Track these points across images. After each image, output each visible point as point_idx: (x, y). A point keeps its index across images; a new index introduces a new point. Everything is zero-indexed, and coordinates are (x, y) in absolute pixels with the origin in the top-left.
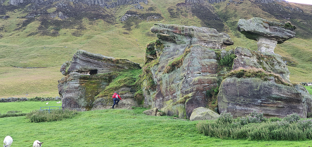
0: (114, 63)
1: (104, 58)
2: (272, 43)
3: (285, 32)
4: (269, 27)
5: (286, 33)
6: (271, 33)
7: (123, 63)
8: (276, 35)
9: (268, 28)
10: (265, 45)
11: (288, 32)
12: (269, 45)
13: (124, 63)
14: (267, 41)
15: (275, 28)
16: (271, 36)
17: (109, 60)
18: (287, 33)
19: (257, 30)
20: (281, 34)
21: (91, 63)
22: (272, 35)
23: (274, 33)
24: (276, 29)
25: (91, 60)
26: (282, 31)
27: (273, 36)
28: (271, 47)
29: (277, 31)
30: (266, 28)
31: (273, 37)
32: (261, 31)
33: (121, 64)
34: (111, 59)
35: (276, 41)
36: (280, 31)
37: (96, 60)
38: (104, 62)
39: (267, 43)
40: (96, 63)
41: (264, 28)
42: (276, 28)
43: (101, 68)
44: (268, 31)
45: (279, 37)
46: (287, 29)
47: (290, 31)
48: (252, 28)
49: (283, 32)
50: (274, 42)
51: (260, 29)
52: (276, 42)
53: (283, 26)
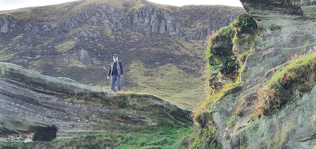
0: (110, 105)
1: (79, 88)
7: (139, 105)
13: (145, 106)
17: (95, 95)
21: (37, 104)
25: (37, 96)
33: (135, 109)
34: (102, 93)
37: (53, 94)
38: (80, 104)
40: (53, 104)
43: (70, 120)
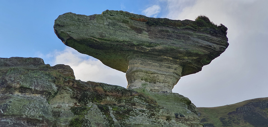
2: (164, 69)
3: (192, 38)
4: (145, 29)
5: (196, 40)
6: (153, 41)
8: (167, 46)
9: (145, 32)
10: (141, 75)
11: (204, 39)
12: (156, 75)
14: (150, 64)
15: (163, 31)
16: (156, 51)
18: (200, 41)
19: (110, 34)
20: (181, 43)
22: (156, 48)
23: (161, 41)
24: (167, 31)
26: (184, 37)
27: (160, 51)
28: (161, 78)
29: (171, 36)
30: (139, 31)
31: (162, 53)
32: (121, 39)
35: (176, 63)
36: (178, 37)
39: (147, 68)
41: (134, 32)
42: (168, 29)
44: (144, 37)
45: (180, 53)
46: (199, 31)
47: (209, 36)
48: (93, 31)
49: (188, 39)
50: (169, 67)
51: (118, 33)
52: (177, 66)
53: (187, 24)
